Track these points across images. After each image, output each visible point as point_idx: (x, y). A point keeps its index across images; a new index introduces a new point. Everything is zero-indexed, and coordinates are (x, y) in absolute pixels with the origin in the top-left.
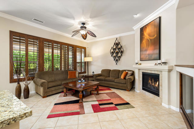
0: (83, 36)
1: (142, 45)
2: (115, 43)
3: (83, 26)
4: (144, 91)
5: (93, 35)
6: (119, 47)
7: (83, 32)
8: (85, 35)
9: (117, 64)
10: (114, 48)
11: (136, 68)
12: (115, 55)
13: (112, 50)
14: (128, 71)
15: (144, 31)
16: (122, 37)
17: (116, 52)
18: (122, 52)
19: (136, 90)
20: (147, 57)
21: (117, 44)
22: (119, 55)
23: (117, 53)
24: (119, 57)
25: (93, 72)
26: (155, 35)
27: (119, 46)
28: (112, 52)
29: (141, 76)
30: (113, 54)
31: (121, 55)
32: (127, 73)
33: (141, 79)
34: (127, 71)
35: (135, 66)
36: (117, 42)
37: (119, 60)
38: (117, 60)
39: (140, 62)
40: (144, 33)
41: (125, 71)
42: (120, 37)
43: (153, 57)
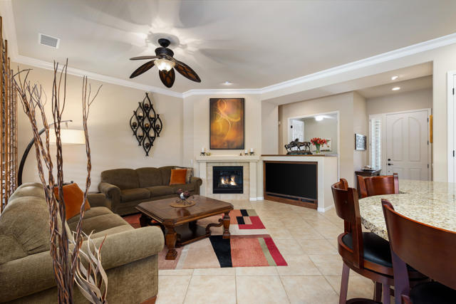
0: (164, 76)
1: (213, 125)
2: (140, 105)
3: (165, 48)
5: (191, 75)
7: (165, 65)
8: (171, 75)
9: (147, 155)
10: (141, 114)
11: (202, 161)
13: (134, 120)
15: (218, 105)
17: (145, 125)
20: (224, 144)
21: (147, 107)
22: (152, 133)
23: (148, 128)
26: (238, 118)
27: (152, 114)
28: (135, 125)
29: (211, 173)
30: (136, 130)
35: (200, 157)
37: (152, 144)
38: (147, 146)
39: (209, 151)
40: (219, 109)
43: (235, 146)
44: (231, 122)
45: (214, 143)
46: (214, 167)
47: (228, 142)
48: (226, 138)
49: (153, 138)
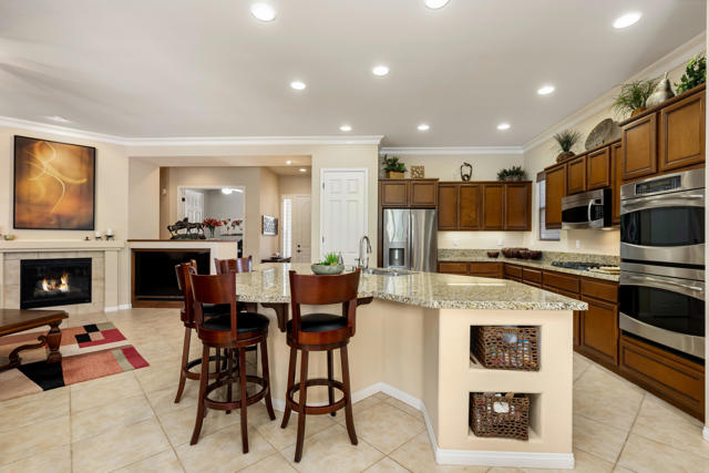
1: (24, 184)
15: (37, 151)
20: (51, 220)
26: (81, 178)
39: (12, 232)
40: (39, 158)
43: (75, 223)
44: (66, 184)
46: (22, 261)
47: (59, 217)
48: (54, 210)
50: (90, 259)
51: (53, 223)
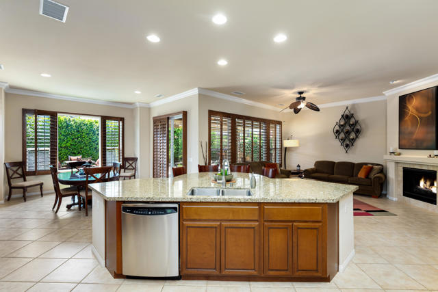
1: (403, 123)
2: (342, 116)
3: (300, 96)
4: (407, 199)
6: (351, 123)
9: (347, 153)
10: (342, 123)
11: (391, 161)
12: (342, 135)
13: (337, 128)
14: (373, 164)
15: (407, 102)
16: (357, 104)
17: (345, 131)
18: (358, 132)
19: (390, 198)
20: (413, 143)
21: (347, 117)
22: (352, 136)
23: (348, 133)
24: (353, 139)
25: (299, 166)
26: (428, 112)
27: (352, 121)
28: (337, 131)
29: (401, 174)
30: (339, 134)
31: (357, 137)
32: (371, 169)
33: (401, 178)
34: (370, 165)
35: (388, 157)
36: (347, 112)
37: (352, 145)
38: (347, 146)
39: (399, 151)
40: (408, 106)
41: (366, 164)
42: (354, 106)
43: (425, 145)
44: (421, 118)
45: (403, 142)
46: (404, 168)
47: (416, 140)
48: (415, 137)
49: (353, 140)
50: (436, 172)
51: (414, 145)
